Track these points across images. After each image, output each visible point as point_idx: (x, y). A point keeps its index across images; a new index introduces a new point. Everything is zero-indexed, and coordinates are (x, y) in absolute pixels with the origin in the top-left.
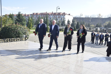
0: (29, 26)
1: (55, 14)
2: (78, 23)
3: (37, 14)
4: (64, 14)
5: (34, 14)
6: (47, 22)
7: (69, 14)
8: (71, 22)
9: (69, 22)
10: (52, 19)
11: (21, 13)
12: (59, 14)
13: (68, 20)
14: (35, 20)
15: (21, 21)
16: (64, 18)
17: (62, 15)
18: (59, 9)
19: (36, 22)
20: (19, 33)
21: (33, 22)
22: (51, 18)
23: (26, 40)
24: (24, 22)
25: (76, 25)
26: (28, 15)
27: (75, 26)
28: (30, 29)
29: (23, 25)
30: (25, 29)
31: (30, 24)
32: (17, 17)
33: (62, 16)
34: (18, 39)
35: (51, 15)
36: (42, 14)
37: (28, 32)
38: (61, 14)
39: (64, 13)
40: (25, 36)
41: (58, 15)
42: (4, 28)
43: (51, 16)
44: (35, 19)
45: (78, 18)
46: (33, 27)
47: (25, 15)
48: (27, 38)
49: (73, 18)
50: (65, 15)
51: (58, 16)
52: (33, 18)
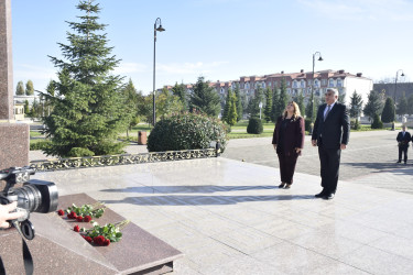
0: (228, 117)
1: (310, 76)
2: (388, 102)
3: (252, 78)
4: (341, 75)
5: (242, 79)
6: (282, 102)
7: (359, 75)
8: (365, 101)
9: (355, 100)
10: (299, 91)
11: (205, 81)
12: (324, 75)
13: (355, 95)
14: (247, 98)
15: (207, 104)
16: (341, 89)
17: (335, 78)
18: (320, 59)
19: (250, 103)
20: (198, 136)
21: (240, 106)
22: (296, 91)
23: (217, 155)
24: (213, 107)
25: (381, 111)
26: (226, 84)
27: (379, 112)
28: (232, 124)
29: (211, 113)
30: (214, 123)
31: (232, 111)
32: (195, 91)
33: (335, 83)
34: (197, 153)
35: (299, 80)
36: (268, 79)
37: (223, 135)
38: (330, 75)
39: (341, 72)
40: (213, 144)
41: (319, 79)
42: (160, 123)
43: (299, 84)
44: (247, 94)
45: (390, 85)
46: (242, 121)
47: (218, 85)
48: (219, 151)
49: (375, 85)
50: (343, 78)
51: (319, 83)
52: (241, 93)
